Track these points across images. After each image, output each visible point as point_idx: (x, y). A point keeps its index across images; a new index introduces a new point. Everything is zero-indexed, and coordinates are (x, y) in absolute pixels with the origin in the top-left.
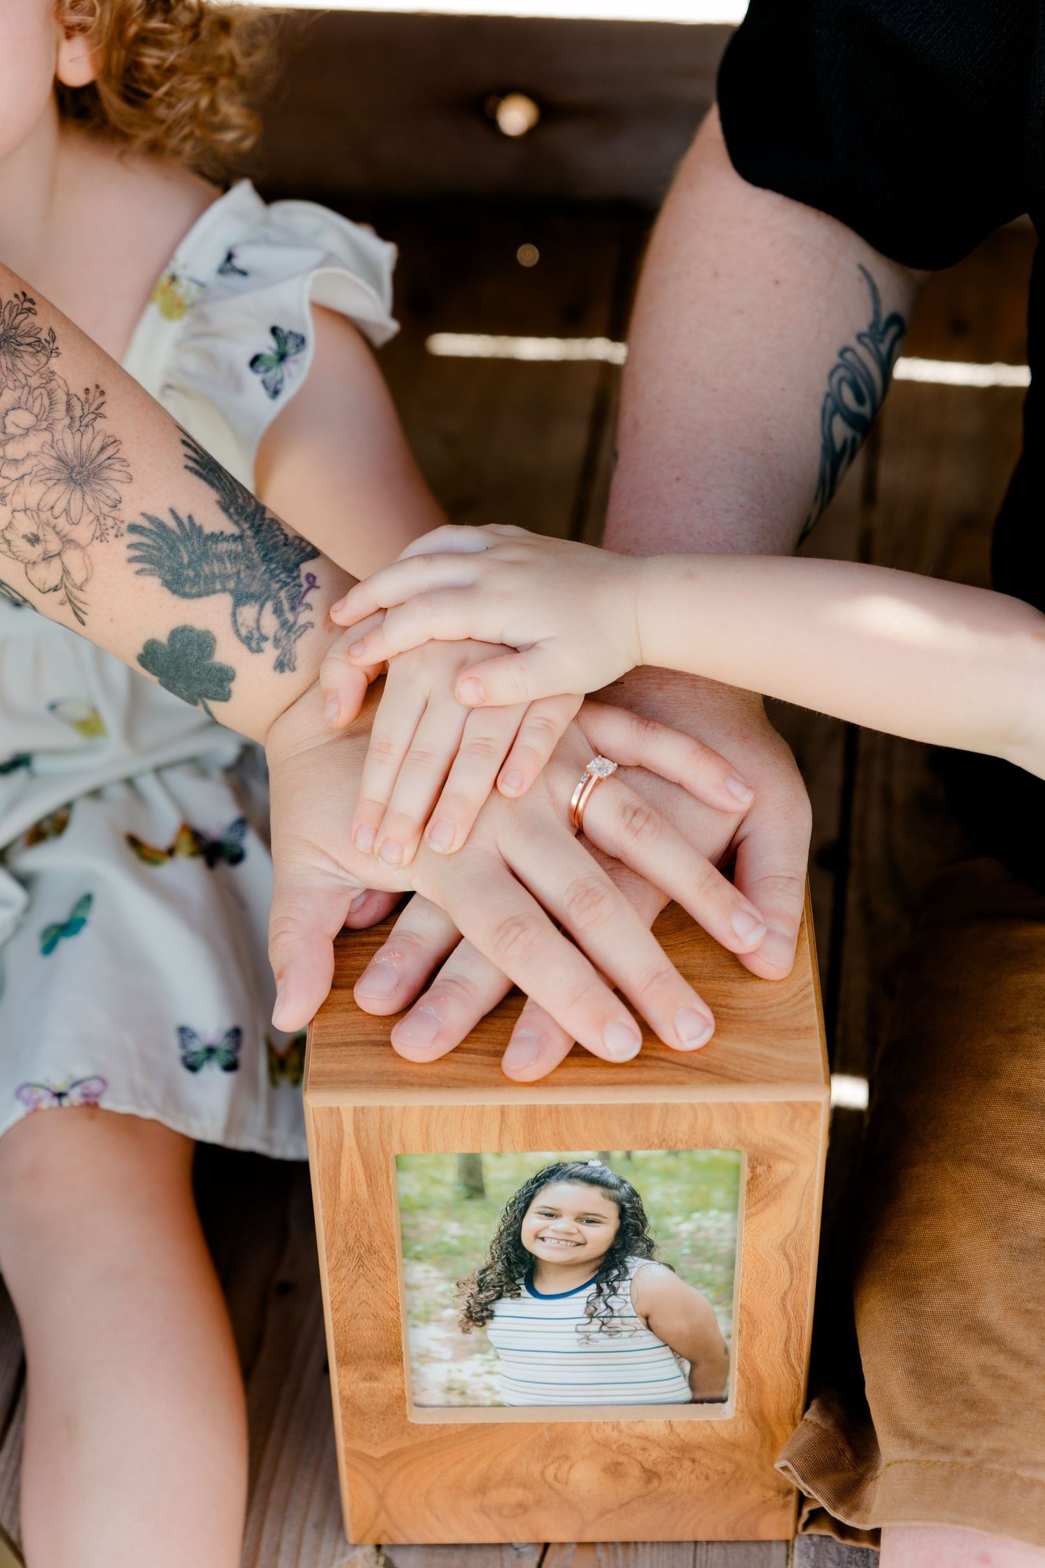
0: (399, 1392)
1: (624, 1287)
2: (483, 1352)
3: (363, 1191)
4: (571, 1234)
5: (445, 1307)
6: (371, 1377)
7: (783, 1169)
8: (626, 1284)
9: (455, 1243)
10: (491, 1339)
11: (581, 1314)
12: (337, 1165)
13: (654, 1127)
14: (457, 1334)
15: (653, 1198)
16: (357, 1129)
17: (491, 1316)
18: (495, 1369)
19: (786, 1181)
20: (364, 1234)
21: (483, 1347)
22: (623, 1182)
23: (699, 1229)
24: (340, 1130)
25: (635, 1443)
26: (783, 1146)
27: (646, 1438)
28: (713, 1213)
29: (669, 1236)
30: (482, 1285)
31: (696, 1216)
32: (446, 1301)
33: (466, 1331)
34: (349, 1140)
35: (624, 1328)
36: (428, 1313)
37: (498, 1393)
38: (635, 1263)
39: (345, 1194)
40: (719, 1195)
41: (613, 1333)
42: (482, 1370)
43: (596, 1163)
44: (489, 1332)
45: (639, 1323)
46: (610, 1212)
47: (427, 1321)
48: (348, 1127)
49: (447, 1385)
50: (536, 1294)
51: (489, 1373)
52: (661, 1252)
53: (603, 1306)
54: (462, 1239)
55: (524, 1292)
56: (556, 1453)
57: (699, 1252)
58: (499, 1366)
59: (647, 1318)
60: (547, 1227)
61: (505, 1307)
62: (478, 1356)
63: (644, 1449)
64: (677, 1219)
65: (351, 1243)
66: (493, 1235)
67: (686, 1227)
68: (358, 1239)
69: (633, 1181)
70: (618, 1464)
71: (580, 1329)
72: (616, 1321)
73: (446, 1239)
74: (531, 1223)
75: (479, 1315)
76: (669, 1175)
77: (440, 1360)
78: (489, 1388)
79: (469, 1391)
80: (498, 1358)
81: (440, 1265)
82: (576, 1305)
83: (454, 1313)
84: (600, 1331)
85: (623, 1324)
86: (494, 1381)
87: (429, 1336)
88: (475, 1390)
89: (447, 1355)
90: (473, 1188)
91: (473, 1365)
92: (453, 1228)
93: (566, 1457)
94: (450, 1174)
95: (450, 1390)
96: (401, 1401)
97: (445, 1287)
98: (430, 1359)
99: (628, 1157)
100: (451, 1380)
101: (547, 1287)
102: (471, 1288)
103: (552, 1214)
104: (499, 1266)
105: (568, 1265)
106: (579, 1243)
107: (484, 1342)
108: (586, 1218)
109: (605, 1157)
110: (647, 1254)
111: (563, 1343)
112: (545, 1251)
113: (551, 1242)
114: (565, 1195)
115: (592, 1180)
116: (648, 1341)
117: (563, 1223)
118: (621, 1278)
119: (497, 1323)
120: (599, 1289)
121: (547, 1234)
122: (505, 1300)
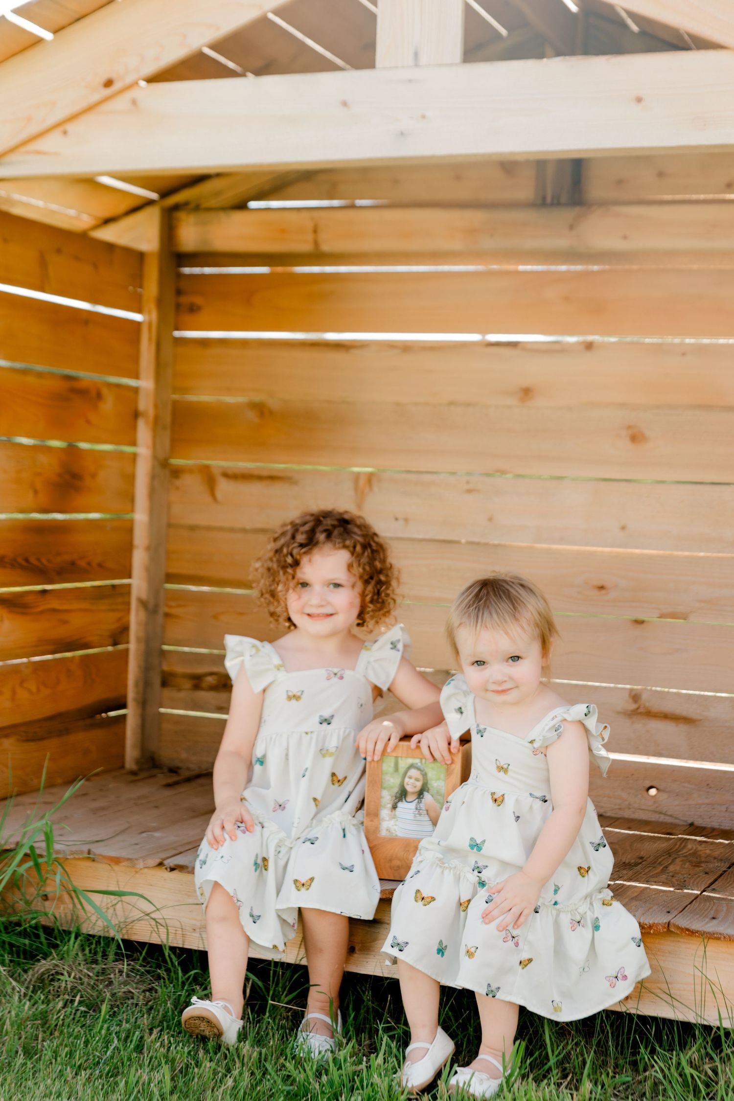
0: (377, 826)
1: (423, 800)
4: (414, 784)
5: (388, 804)
6: (372, 821)
7: (453, 766)
11: (415, 808)
14: (390, 812)
15: (431, 774)
17: (397, 807)
21: (394, 817)
22: (424, 770)
23: (438, 785)
28: (440, 781)
30: (396, 797)
31: (437, 781)
32: (388, 802)
33: (392, 811)
37: (397, 831)
38: (425, 794)
40: (442, 776)
41: (420, 814)
43: (419, 764)
44: (396, 812)
45: (425, 812)
46: (420, 777)
50: (406, 801)
52: (431, 791)
53: (419, 806)
55: (404, 800)
57: (438, 793)
58: (398, 823)
59: (427, 811)
60: (409, 781)
61: (400, 805)
66: (399, 783)
69: (427, 770)
71: (414, 812)
72: (421, 811)
73: (391, 783)
74: (407, 780)
75: (395, 807)
77: (386, 821)
78: (395, 830)
80: (397, 820)
81: (389, 791)
83: (390, 806)
85: (423, 812)
86: (396, 827)
87: (385, 813)
88: (392, 830)
89: (387, 819)
90: (396, 769)
91: (392, 822)
92: (392, 780)
93: (408, 851)
94: (392, 765)
95: (387, 830)
96: (377, 829)
97: (389, 797)
98: (383, 820)
99: (425, 763)
100: (388, 827)
101: (409, 799)
102: (394, 798)
103: (410, 778)
104: (400, 792)
105: (413, 793)
106: (415, 787)
107: (395, 815)
108: (417, 780)
109: (421, 762)
110: (428, 792)
111: (411, 817)
112: (409, 788)
113: (410, 786)
114: (413, 772)
115: (419, 769)
116: (427, 818)
117: (412, 781)
118: (422, 798)
119: (398, 809)
120: (418, 801)
121: (409, 783)
122: (400, 802)
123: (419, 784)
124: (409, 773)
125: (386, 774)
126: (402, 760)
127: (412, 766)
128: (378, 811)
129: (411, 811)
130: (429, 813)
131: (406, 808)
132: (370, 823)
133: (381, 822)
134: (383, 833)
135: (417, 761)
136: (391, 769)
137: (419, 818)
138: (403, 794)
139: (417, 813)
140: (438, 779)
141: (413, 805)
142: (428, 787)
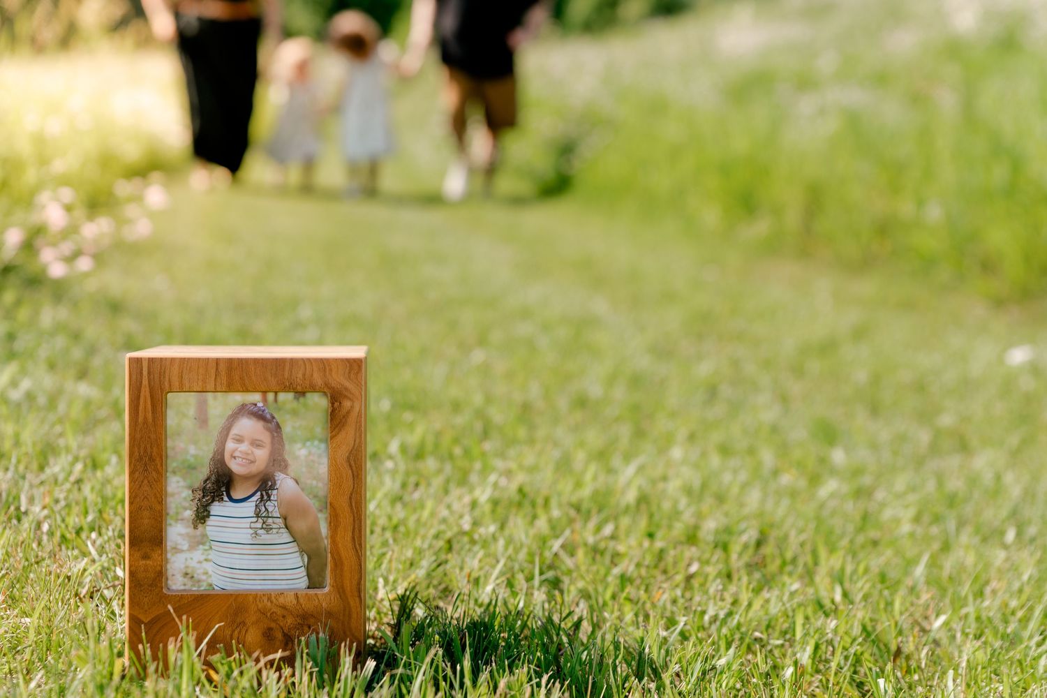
0: (159, 568)
1: (274, 495)
2: (203, 544)
3: (150, 415)
4: (248, 454)
5: (186, 509)
6: (145, 557)
7: (347, 404)
8: (275, 492)
9: (192, 460)
10: (209, 533)
11: (253, 515)
12: (139, 398)
13: (286, 375)
14: (190, 530)
15: (290, 428)
16: (149, 373)
17: (208, 516)
18: (210, 557)
19: (348, 412)
20: (148, 446)
21: (202, 540)
22: (273, 418)
23: (310, 454)
24: (141, 373)
25: (279, 612)
26: (346, 389)
27: (284, 607)
28: (316, 442)
29: (296, 458)
30: (205, 492)
31: (308, 444)
32: (187, 504)
33: (195, 527)
34: (145, 382)
35: (274, 526)
36: (177, 513)
37: (210, 576)
38: (279, 476)
39: (141, 419)
40: (319, 431)
41: (268, 529)
42: (202, 558)
43: (260, 405)
44: (208, 528)
45: (282, 522)
46: (266, 438)
47: (177, 520)
48: (145, 372)
49: (184, 571)
50: (232, 500)
51: (206, 560)
52: (292, 469)
53: (263, 509)
54: (195, 456)
55: (226, 498)
56: (238, 620)
58: (212, 555)
59: (285, 519)
60: (236, 449)
61: (216, 508)
62: (201, 547)
63: (284, 617)
64: (299, 445)
65: (142, 453)
66: (211, 455)
67: (302, 452)
68: (145, 451)
69: (279, 417)
70: (270, 629)
71: (253, 525)
72: (270, 520)
73: (189, 457)
74: (230, 445)
75: (202, 515)
76: (295, 413)
77: (182, 551)
78: (206, 573)
79: (195, 575)
80: (211, 548)
81: (184, 477)
83: (189, 514)
84: (262, 528)
85: (274, 523)
86: (209, 567)
87: (177, 532)
88: (199, 574)
89: (185, 547)
90: (203, 421)
91: (198, 555)
92: (192, 450)
93: (244, 623)
94: (191, 411)
95: (185, 575)
96: (160, 575)
97: (187, 493)
98: (177, 550)
99: (276, 400)
100: (187, 567)
102: (199, 494)
103: (239, 440)
104: (213, 478)
105: (247, 478)
106: (252, 462)
107: (204, 535)
108: (256, 444)
109: (265, 400)
111: (245, 536)
112: (236, 467)
113: (238, 461)
114: (245, 426)
115: (260, 416)
116: (286, 537)
117: (244, 447)
118: (272, 488)
119: (211, 521)
120: (262, 496)
121: (237, 454)
122: (216, 503)
123: (262, 455)
124: (235, 431)
125: (179, 435)
126: (215, 396)
127: (243, 410)
128: (161, 531)
129: (245, 523)
130: (290, 523)
131: (232, 516)
132: (142, 562)
133: (169, 555)
134: (177, 583)
135: (256, 397)
136: (189, 424)
137: (265, 537)
138: (221, 483)
139: (259, 525)
140: (307, 439)
141: (249, 508)
142: (284, 461)
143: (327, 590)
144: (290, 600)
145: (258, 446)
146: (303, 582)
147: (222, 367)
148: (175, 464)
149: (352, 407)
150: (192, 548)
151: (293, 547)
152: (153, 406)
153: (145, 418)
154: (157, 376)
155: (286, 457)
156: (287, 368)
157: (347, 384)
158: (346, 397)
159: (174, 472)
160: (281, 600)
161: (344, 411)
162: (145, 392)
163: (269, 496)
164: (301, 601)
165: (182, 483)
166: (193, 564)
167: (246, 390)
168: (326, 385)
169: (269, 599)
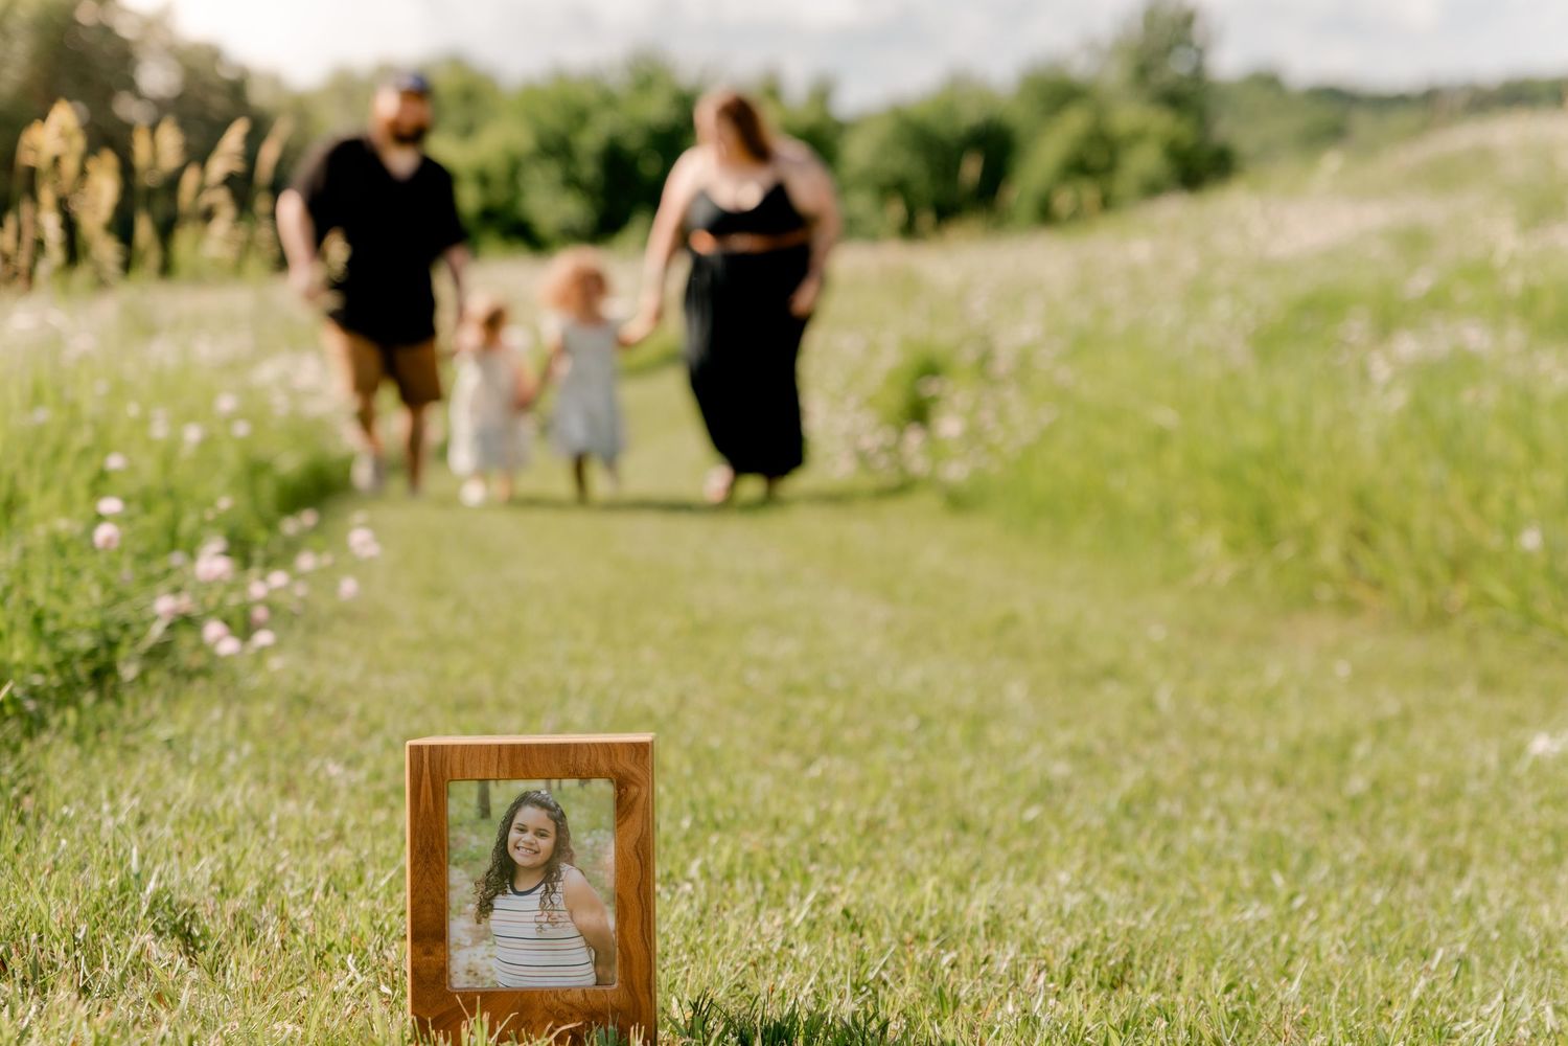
0: (442, 964)
1: (559, 887)
2: (486, 939)
3: (431, 804)
4: (531, 844)
5: (468, 902)
6: (428, 953)
7: (634, 790)
8: (560, 884)
9: (475, 852)
10: (492, 928)
11: (537, 907)
12: (420, 786)
13: (571, 760)
14: (473, 925)
15: (575, 817)
16: (430, 761)
17: (492, 909)
18: (494, 953)
19: (635, 799)
20: (430, 837)
22: (557, 806)
23: (596, 843)
24: (422, 762)
25: (566, 1008)
26: (633, 774)
27: (571, 1005)
28: (602, 831)
29: (582, 848)
30: (488, 884)
31: (594, 832)
32: (469, 898)
33: (479, 922)
34: (426, 770)
35: (560, 920)
36: (459, 908)
37: (494, 973)
38: (565, 867)
39: (422, 810)
40: (605, 819)
41: (554, 923)
42: (486, 954)
43: (544, 792)
44: (492, 923)
45: (568, 916)
46: (550, 827)
47: (459, 915)
48: (426, 761)
49: (467, 968)
50: (516, 893)
51: (490, 956)
52: (578, 860)
53: (549, 902)
54: (478, 848)
55: (509, 891)
56: (524, 1019)
57: (597, 863)
58: (496, 951)
59: (571, 912)
60: (520, 839)
61: (500, 902)
62: (485, 942)
63: (571, 1015)
64: (585, 834)
65: (423, 844)
66: (494, 845)
67: (589, 842)
68: (427, 842)
69: (563, 806)
71: (538, 919)
72: (556, 914)
73: (471, 849)
74: (513, 835)
75: (485, 907)
76: (580, 801)
77: (465, 947)
78: (490, 970)
79: (479, 973)
80: (495, 943)
81: (467, 869)
82: (535, 898)
83: (472, 908)
84: (547, 922)
85: (560, 916)
86: (492, 963)
87: (460, 926)
88: (482, 971)
89: (468, 943)
90: (485, 811)
91: (482, 950)
92: (474, 840)
93: (530, 1022)
94: (473, 799)
95: (469, 971)
96: (443, 971)
97: (470, 886)
98: (460, 946)
99: (560, 788)
100: (471, 964)
101: (520, 888)
102: (482, 887)
103: (523, 830)
104: (496, 870)
105: (531, 869)
106: (536, 853)
107: (488, 930)
108: (541, 833)
109: (549, 788)
110: (570, 861)
111: (530, 930)
112: (519, 857)
113: (522, 851)
114: (529, 815)
115: (542, 804)
116: (572, 931)
117: (528, 837)
118: (558, 879)
119: (495, 915)
120: (547, 887)
121: (521, 844)
122: (500, 896)
123: (546, 844)
124: (519, 819)
125: (460, 825)
126: (497, 785)
128: (443, 926)
129: (531, 916)
131: (517, 911)
132: (424, 958)
133: (452, 952)
134: (459, 980)
135: (537, 785)
136: (470, 814)
137: (550, 931)
138: (504, 874)
139: (544, 919)
140: (594, 827)
141: (534, 901)
142: (570, 851)
143: (616, 986)
144: (577, 997)
145: (542, 835)
146: (591, 980)
147: (505, 754)
148: (457, 856)
149: (639, 793)
150: (475, 944)
151: (580, 942)
152: (435, 794)
153: (427, 807)
154: (438, 765)
155: (572, 847)
156: (572, 753)
157: (633, 769)
158: (632, 782)
159: (456, 864)
160: (568, 997)
161: (630, 798)
162: (426, 780)
163: (554, 888)
164: (589, 998)
165: (464, 876)
166: (477, 960)
167: (529, 777)
168: (612, 770)
169: (556, 996)
